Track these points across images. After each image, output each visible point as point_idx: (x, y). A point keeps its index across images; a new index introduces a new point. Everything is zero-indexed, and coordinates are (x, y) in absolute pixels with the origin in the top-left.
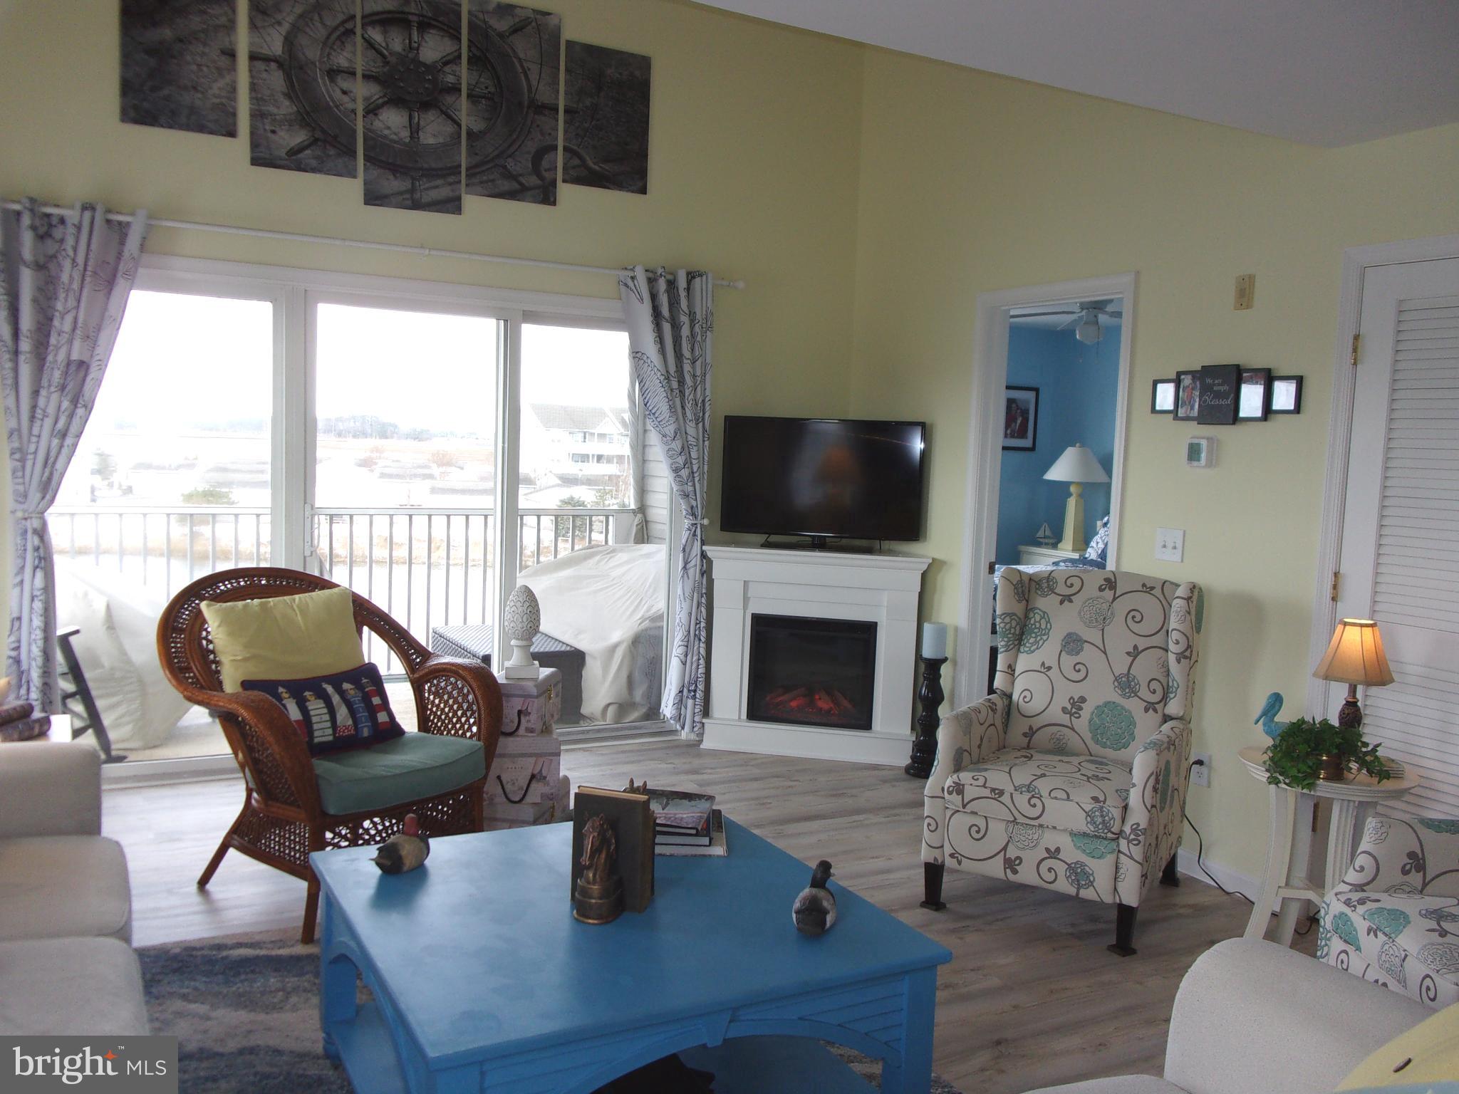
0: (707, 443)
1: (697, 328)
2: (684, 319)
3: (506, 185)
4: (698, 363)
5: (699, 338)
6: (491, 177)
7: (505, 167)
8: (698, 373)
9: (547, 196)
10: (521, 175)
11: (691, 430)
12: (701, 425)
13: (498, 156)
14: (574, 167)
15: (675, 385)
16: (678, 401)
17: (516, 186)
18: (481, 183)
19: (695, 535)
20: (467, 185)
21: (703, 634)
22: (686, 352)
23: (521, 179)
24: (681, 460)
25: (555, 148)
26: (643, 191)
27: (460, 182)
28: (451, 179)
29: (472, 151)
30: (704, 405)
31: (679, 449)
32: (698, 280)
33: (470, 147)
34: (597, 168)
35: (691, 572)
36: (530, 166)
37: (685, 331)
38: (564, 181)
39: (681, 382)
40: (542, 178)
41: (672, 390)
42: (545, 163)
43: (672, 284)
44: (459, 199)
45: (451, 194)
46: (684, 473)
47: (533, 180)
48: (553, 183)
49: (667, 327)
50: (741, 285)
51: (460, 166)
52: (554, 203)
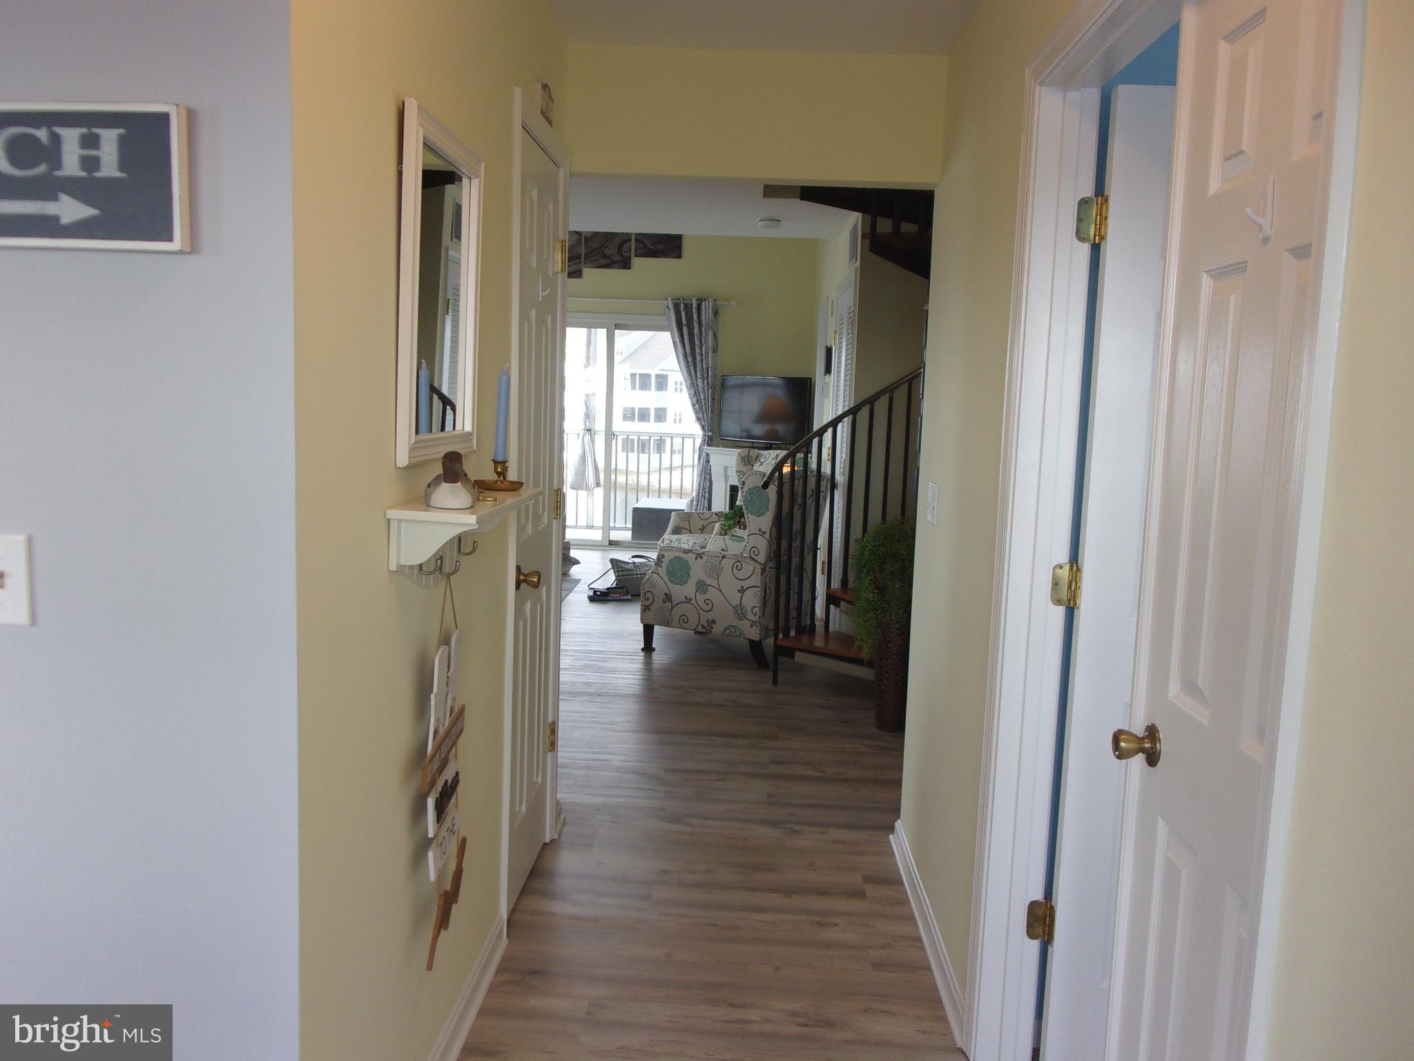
0: (710, 391)
1: (703, 329)
2: (696, 324)
3: (604, 262)
4: (704, 348)
5: (704, 334)
6: (597, 258)
7: (603, 252)
8: (704, 352)
9: (626, 265)
10: (611, 256)
11: (700, 384)
12: (706, 381)
13: (600, 248)
14: (640, 248)
15: (690, 359)
16: (692, 368)
17: (609, 261)
18: (592, 261)
19: (705, 441)
20: (584, 264)
21: (707, 495)
22: (697, 342)
23: (612, 258)
24: (695, 400)
25: (630, 240)
26: (679, 257)
27: (581, 262)
28: (577, 261)
29: (587, 247)
30: (708, 370)
31: (693, 394)
32: (703, 303)
33: (586, 244)
34: (652, 247)
35: (702, 461)
36: (617, 251)
37: (696, 331)
38: (635, 256)
39: (694, 358)
40: (623, 256)
41: (688, 362)
42: (625, 249)
43: (688, 307)
44: (580, 271)
45: (577, 268)
46: (697, 406)
47: (619, 258)
48: (629, 258)
49: (685, 329)
50: (733, 303)
51: (581, 255)
52: (630, 268)
